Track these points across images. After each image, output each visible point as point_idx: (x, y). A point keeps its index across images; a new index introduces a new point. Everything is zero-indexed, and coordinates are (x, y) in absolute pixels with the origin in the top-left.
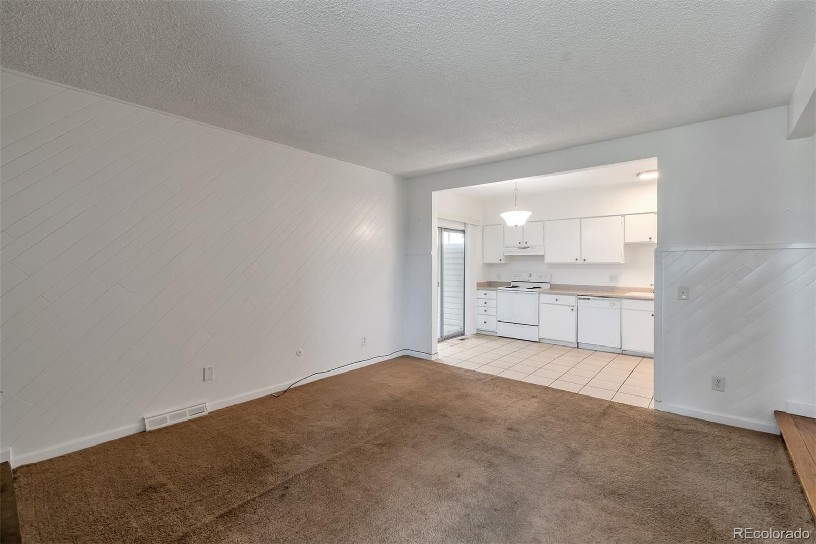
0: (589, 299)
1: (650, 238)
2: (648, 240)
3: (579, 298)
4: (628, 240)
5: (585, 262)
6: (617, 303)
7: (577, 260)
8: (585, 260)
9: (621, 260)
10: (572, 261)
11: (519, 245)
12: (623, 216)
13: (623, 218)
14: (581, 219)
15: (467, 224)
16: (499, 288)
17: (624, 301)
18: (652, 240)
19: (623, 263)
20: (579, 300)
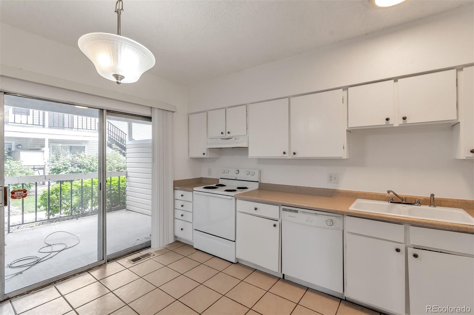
0: (297, 212)
1: (387, 119)
2: (384, 122)
3: (284, 210)
4: (354, 124)
5: (295, 156)
6: (338, 221)
7: (284, 153)
8: (294, 154)
9: (343, 154)
10: (280, 155)
11: (222, 135)
12: (345, 88)
13: (345, 92)
14: (289, 97)
15: (153, 107)
16: (195, 189)
17: (347, 218)
18: (391, 122)
19: (345, 158)
20: (283, 212)
